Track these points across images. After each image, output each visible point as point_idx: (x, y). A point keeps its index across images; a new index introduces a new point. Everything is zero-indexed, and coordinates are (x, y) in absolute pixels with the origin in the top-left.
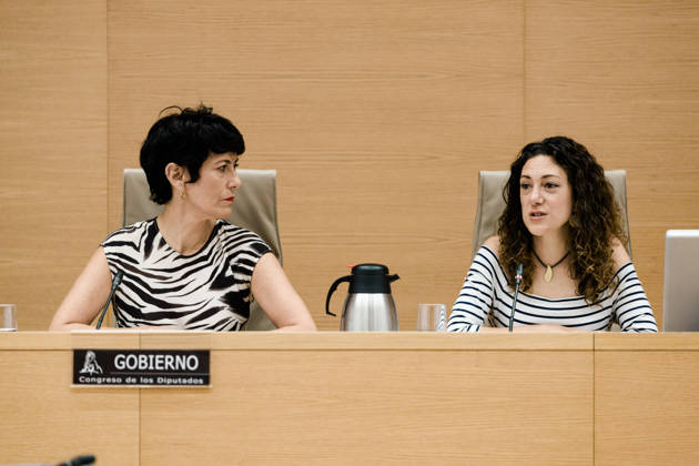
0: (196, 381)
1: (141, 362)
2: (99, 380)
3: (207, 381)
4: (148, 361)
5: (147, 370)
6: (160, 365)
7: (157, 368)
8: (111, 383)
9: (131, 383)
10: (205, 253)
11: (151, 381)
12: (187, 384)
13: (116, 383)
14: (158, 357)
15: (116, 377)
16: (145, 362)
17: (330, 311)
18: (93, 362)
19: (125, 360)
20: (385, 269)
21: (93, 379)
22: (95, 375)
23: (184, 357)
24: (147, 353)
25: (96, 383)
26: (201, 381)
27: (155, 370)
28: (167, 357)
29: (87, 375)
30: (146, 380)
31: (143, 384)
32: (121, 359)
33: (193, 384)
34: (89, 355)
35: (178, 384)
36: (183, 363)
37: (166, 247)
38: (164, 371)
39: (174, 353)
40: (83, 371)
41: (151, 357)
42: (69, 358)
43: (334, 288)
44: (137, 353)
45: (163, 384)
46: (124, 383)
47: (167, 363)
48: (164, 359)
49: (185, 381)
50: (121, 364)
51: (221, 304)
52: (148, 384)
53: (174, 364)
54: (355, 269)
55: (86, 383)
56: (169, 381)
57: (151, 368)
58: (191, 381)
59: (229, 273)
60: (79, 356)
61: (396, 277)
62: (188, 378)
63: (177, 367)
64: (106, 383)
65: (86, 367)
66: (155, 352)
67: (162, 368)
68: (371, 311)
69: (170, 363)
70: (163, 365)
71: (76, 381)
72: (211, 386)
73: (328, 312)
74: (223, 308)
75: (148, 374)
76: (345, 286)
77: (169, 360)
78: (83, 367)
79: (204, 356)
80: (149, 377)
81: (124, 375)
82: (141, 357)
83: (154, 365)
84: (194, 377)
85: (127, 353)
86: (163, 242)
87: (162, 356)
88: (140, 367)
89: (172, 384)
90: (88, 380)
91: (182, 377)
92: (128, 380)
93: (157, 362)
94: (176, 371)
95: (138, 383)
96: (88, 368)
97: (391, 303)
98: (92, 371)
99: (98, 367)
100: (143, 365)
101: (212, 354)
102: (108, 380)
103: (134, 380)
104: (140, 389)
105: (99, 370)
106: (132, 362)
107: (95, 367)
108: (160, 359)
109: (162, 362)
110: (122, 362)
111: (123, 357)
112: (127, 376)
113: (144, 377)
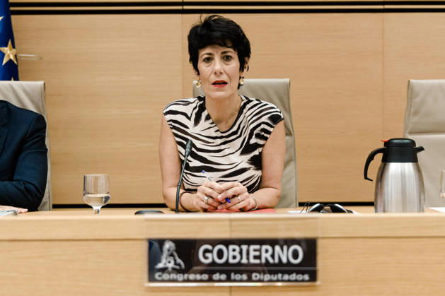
0: (300, 277)
1: (231, 253)
2: (180, 276)
4: (241, 253)
5: (239, 264)
6: (255, 257)
7: (252, 261)
9: (220, 281)
11: (245, 277)
12: (289, 281)
13: (201, 281)
14: (252, 247)
15: (202, 273)
16: (237, 253)
17: (368, 177)
18: (172, 255)
19: (211, 251)
20: (413, 142)
22: (174, 271)
23: (285, 248)
24: (240, 242)
26: (306, 277)
27: (249, 265)
28: (264, 247)
30: (238, 277)
31: (235, 281)
32: (206, 251)
33: (296, 281)
34: (168, 245)
35: (278, 281)
36: (284, 255)
37: (211, 121)
40: (160, 265)
41: (244, 247)
42: (143, 249)
43: (371, 158)
44: (227, 243)
45: (260, 281)
46: (210, 280)
47: (264, 255)
48: (260, 250)
49: (286, 277)
50: (206, 257)
52: (241, 280)
53: (273, 256)
55: (163, 281)
56: (267, 277)
57: (244, 261)
58: (293, 276)
59: (253, 141)
60: (155, 247)
61: (421, 149)
62: (290, 273)
63: (277, 260)
64: (188, 281)
65: (164, 260)
67: (257, 261)
68: (403, 176)
69: (268, 255)
70: (258, 257)
71: (151, 279)
72: (318, 283)
73: (366, 177)
74: (249, 169)
77: (267, 251)
78: (160, 262)
79: (310, 246)
80: (241, 272)
81: (211, 270)
82: (231, 247)
83: (248, 258)
84: (298, 273)
85: (214, 242)
86: (208, 118)
87: (257, 247)
88: (231, 261)
89: (270, 280)
90: (166, 276)
91: (283, 273)
92: (216, 276)
93: (252, 254)
94: (274, 265)
95: (229, 279)
96: (166, 262)
98: (171, 265)
99: (179, 261)
100: (234, 257)
101: (320, 244)
102: (192, 277)
103: (223, 277)
104: (231, 287)
105: (179, 265)
106: (220, 254)
107: (175, 260)
108: (255, 250)
109: (257, 253)
110: (208, 255)
111: (209, 247)
112: (215, 272)
113: (236, 272)
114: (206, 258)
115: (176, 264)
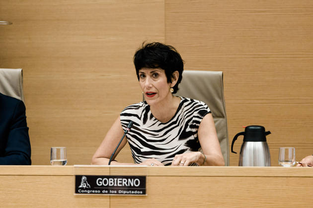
0: (139, 192)
1: (110, 182)
2: (89, 192)
3: (144, 193)
4: (114, 181)
5: (113, 186)
6: (120, 184)
7: (119, 185)
8: (95, 193)
9: (105, 193)
10: (175, 120)
12: (134, 194)
13: (97, 193)
14: (119, 179)
15: (97, 190)
16: (112, 182)
17: (234, 150)
18: (85, 182)
19: (102, 181)
20: (263, 128)
21: (86, 191)
22: (86, 189)
23: (133, 180)
24: (113, 177)
25: (87, 193)
26: (141, 192)
27: (117, 187)
28: (124, 179)
29: (82, 189)
30: (113, 192)
31: (111, 193)
32: (100, 181)
33: (137, 194)
34: (83, 178)
35: (129, 194)
36: (132, 183)
37: (154, 118)
38: (122, 187)
39: (127, 177)
40: (80, 186)
41: (116, 179)
42: (73, 180)
43: (235, 138)
44: (108, 177)
45: (122, 193)
46: (101, 193)
47: (124, 183)
48: (122, 181)
49: (133, 192)
51: (185, 148)
52: (114, 193)
53: (127, 183)
54: (247, 128)
55: (82, 193)
56: (125, 192)
57: (115, 185)
58: (136, 192)
59: (188, 129)
60: (78, 179)
61: (269, 133)
62: (134, 190)
63: (129, 185)
64: (92, 193)
65: (82, 184)
66: (118, 177)
67: (121, 185)
68: (255, 151)
69: (125, 183)
70: (121, 184)
71: (77, 192)
73: (232, 151)
74: (186, 150)
75: (113, 188)
76: (241, 138)
77: (125, 181)
78: (80, 185)
79: (143, 179)
80: (114, 190)
81: (101, 189)
82: (110, 179)
83: (117, 184)
84: (138, 190)
85: (103, 177)
86: (152, 116)
87: (121, 179)
88: (110, 185)
89: (126, 194)
90: (83, 191)
91: (132, 190)
92: (104, 191)
93: (119, 182)
94: (128, 187)
95: (109, 193)
97: (266, 146)
98: (85, 187)
99: (88, 185)
100: (111, 183)
101: (147, 178)
102: (93, 191)
103: (107, 192)
104: (110, 196)
105: (88, 186)
106: (105, 182)
107: (87, 184)
108: (120, 181)
109: (121, 182)
110: (101, 182)
111: (101, 179)
112: (103, 190)
113: (112, 190)
114: (100, 184)
115: (87, 186)
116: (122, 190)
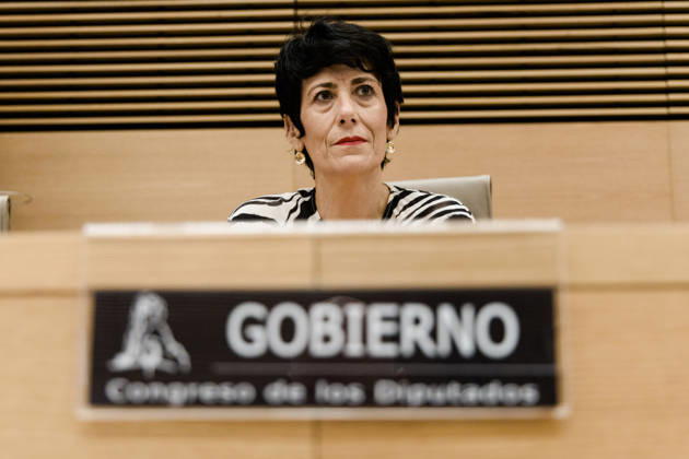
0: (511, 393)
1: (319, 328)
2: (177, 393)
3: (549, 394)
4: (345, 326)
5: (340, 358)
6: (386, 339)
8: (218, 403)
9: (287, 404)
11: (355, 393)
12: (481, 404)
13: (235, 404)
14: (376, 311)
15: (235, 380)
16: (334, 329)
18: (154, 332)
19: (262, 323)
21: (156, 391)
22: (161, 377)
23: (468, 312)
26: (529, 393)
27: (367, 359)
28: (411, 311)
29: (136, 375)
31: (328, 404)
32: (249, 321)
33: (500, 404)
34: (146, 308)
35: (448, 404)
38: (400, 359)
39: (432, 298)
40: (123, 361)
41: (355, 311)
44: (307, 299)
45: (399, 404)
46: (260, 401)
47: (407, 332)
48: (397, 320)
49: (472, 393)
50: (249, 337)
52: (346, 404)
53: (434, 334)
55: (129, 404)
57: (355, 349)
58: (493, 392)
62: (482, 381)
63: (444, 348)
64: (197, 403)
65: (132, 347)
66: (368, 297)
69: (421, 334)
70: (394, 338)
71: (98, 397)
72: (562, 412)
75: (342, 369)
77: (417, 321)
78: (118, 347)
80: (345, 381)
81: (262, 373)
82: (319, 310)
83: (364, 339)
84: (505, 380)
85: (270, 299)
89: (427, 404)
91: (464, 381)
92: (276, 391)
93: (377, 328)
94: (437, 360)
95: (310, 400)
96: (140, 352)
98: (152, 360)
99: (175, 348)
100: (327, 339)
101: (566, 305)
102: (208, 392)
103: (296, 392)
105: (175, 360)
106: (288, 329)
107: (164, 348)
108: (386, 319)
109: (389, 328)
110: (255, 332)
112: (272, 379)
113: (332, 380)
114: (248, 340)
115: (166, 356)
116: (397, 379)
